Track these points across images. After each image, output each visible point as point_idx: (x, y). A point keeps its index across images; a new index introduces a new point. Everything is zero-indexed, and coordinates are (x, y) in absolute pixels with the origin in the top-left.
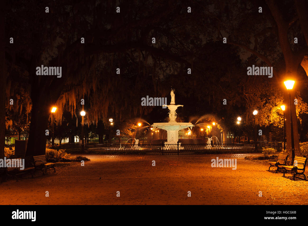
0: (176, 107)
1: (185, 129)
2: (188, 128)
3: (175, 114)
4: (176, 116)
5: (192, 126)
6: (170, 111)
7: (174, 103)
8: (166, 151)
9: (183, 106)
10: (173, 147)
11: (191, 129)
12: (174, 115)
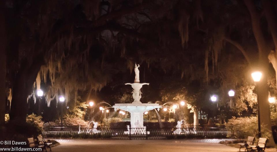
0: (141, 85)
1: (151, 111)
2: (155, 109)
3: (140, 93)
4: (141, 96)
5: (160, 108)
6: (133, 89)
7: (139, 81)
8: (134, 136)
9: (148, 84)
10: (139, 131)
11: (158, 111)
12: (139, 95)
